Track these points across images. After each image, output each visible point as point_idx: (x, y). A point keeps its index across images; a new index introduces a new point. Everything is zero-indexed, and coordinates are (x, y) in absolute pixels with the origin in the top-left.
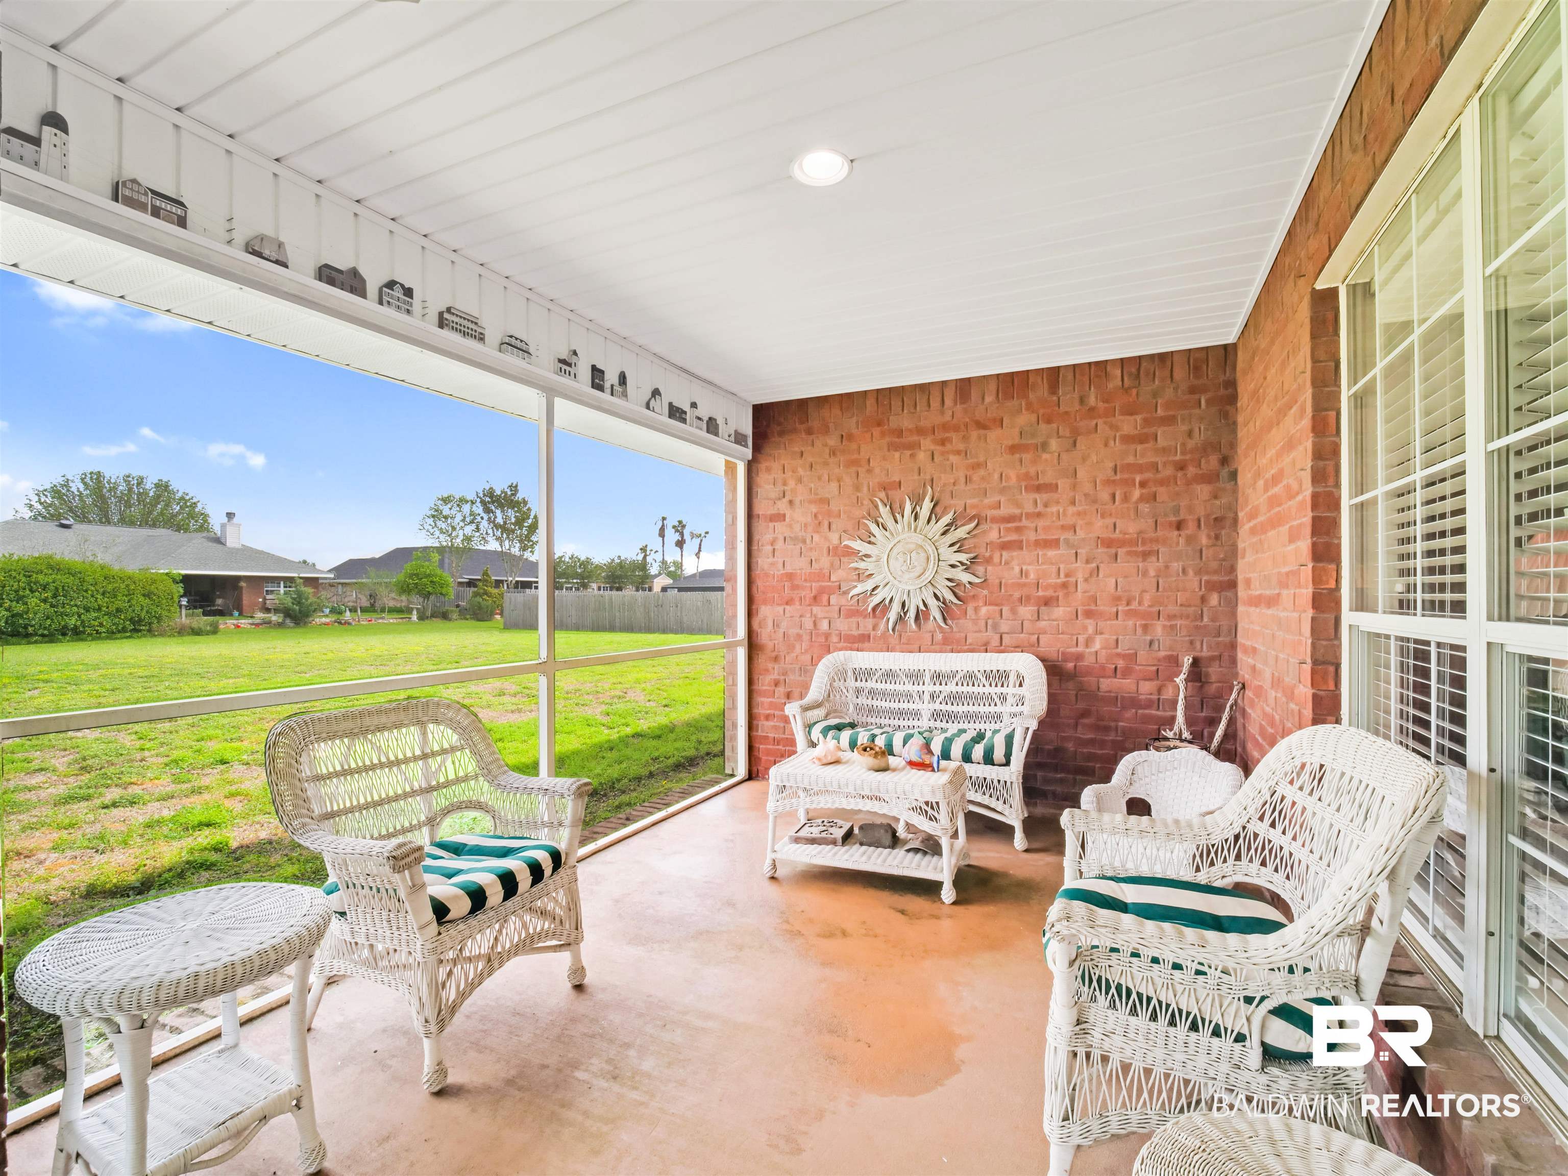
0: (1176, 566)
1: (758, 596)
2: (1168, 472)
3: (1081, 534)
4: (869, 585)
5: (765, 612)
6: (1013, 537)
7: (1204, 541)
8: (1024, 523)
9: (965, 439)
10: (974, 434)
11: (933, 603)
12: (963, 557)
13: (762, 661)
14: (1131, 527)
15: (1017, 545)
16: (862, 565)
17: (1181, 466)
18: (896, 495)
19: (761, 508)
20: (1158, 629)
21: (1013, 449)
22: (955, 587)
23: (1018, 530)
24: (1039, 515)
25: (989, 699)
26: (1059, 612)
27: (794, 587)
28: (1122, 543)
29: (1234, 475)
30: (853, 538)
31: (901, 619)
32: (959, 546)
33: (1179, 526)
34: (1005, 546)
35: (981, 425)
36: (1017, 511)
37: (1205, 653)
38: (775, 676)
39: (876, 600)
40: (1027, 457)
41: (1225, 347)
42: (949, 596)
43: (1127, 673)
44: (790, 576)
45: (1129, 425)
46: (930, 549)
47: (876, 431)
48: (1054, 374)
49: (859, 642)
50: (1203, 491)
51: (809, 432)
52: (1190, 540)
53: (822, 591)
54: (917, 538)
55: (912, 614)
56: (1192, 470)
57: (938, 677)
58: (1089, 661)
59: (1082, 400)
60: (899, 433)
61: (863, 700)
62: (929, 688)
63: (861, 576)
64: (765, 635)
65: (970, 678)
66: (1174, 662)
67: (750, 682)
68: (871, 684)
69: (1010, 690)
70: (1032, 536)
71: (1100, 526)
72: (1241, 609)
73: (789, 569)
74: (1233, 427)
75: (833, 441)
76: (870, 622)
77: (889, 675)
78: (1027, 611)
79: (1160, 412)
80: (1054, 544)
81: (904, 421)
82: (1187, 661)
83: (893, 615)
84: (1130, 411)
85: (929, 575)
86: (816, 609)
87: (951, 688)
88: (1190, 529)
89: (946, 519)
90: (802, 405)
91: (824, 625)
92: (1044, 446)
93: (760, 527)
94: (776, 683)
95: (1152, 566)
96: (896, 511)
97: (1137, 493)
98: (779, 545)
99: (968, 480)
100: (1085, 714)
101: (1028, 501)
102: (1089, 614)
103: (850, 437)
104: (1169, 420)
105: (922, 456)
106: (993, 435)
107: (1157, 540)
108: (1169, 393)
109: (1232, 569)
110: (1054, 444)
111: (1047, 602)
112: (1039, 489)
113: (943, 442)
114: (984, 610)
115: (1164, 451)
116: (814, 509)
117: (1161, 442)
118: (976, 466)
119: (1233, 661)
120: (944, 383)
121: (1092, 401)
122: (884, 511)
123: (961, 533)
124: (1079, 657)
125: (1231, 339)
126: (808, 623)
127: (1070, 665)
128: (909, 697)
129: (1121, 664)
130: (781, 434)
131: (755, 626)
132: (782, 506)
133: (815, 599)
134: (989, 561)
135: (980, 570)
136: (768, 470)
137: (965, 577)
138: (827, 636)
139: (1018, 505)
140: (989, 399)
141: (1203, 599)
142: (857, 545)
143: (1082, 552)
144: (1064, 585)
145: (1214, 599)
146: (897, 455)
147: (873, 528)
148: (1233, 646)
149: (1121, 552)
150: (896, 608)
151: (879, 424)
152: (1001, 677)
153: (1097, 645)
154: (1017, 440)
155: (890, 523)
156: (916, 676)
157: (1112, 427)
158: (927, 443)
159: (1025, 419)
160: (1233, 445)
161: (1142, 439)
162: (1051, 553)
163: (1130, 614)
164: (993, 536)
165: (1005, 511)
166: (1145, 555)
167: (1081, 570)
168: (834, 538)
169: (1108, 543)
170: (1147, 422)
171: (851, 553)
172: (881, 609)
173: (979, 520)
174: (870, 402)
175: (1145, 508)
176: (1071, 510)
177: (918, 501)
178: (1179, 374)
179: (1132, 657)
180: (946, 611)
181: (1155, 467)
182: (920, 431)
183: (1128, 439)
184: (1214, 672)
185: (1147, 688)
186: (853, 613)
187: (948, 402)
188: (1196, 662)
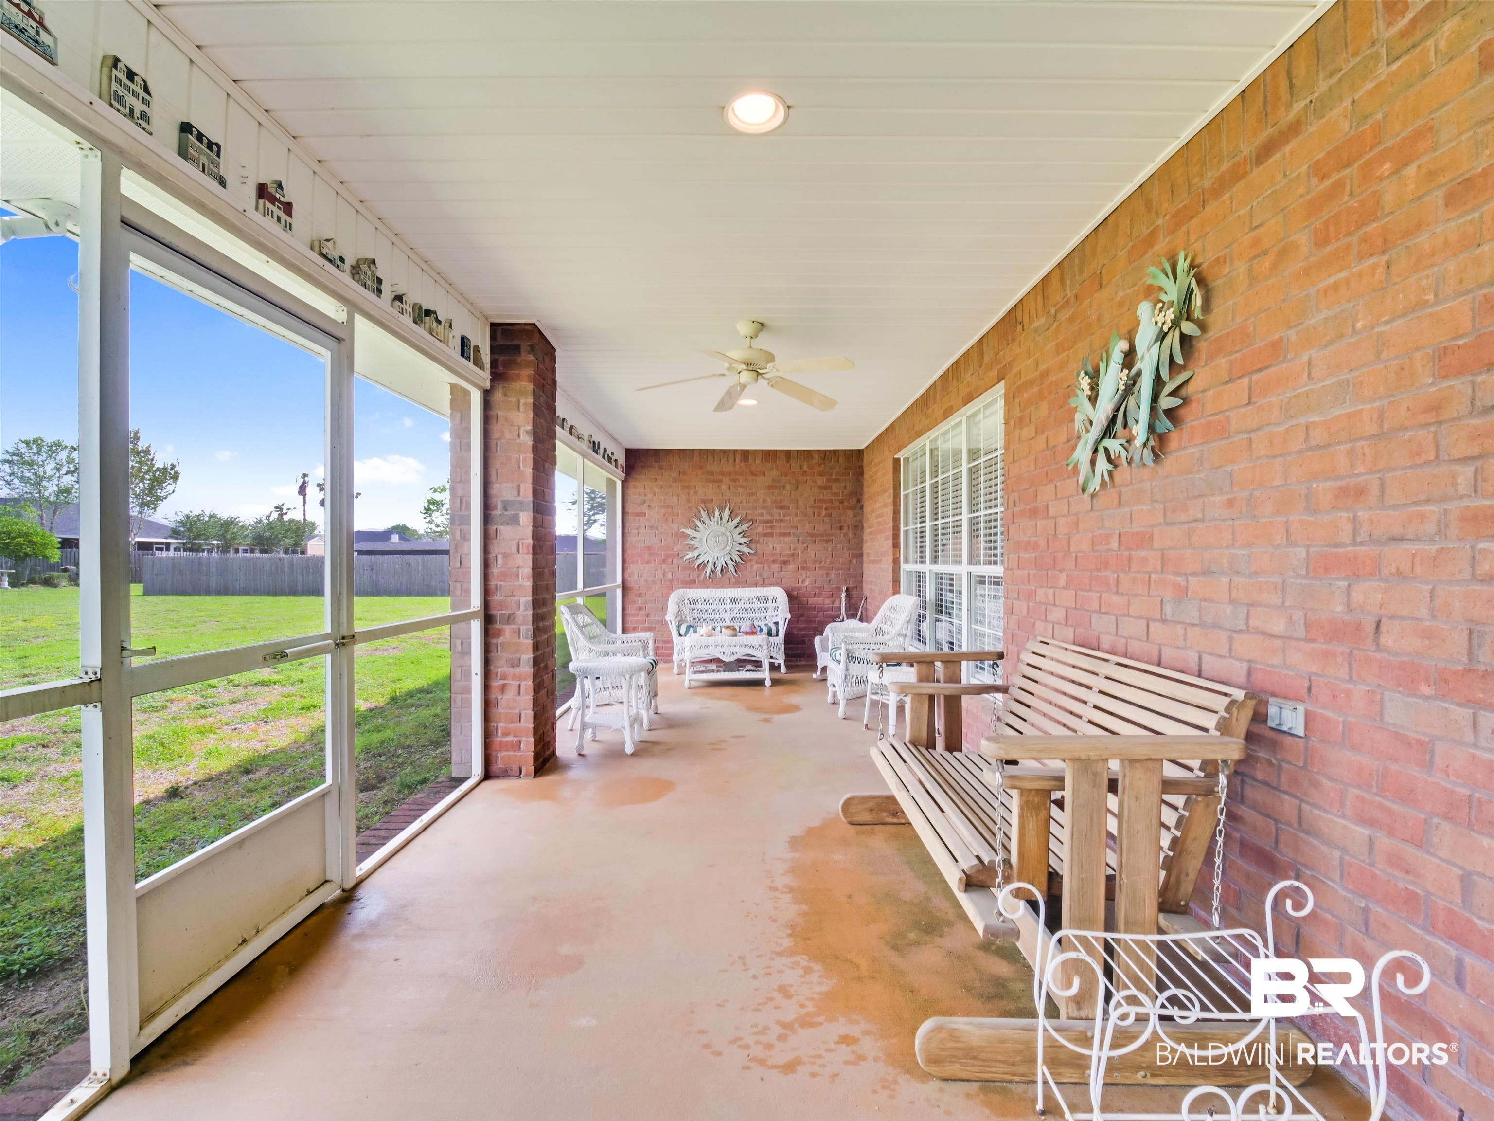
0: (840, 546)
1: (628, 559)
2: (837, 504)
3: (800, 531)
4: (696, 553)
5: (631, 568)
6: (769, 531)
7: (851, 535)
8: (775, 524)
9: (746, 480)
10: (750, 478)
11: (730, 563)
12: (746, 540)
13: (631, 596)
14: (821, 528)
15: (771, 535)
16: (692, 542)
17: (842, 502)
18: (709, 505)
19: (629, 509)
20: (833, 574)
21: (770, 487)
22: (742, 555)
23: (772, 527)
24: (781, 520)
25: (759, 610)
26: (791, 567)
27: (651, 554)
28: (818, 535)
29: (862, 507)
30: (686, 527)
31: (713, 571)
32: (743, 534)
33: (841, 528)
34: (765, 535)
35: (753, 474)
36: (771, 518)
37: (851, 585)
38: (640, 604)
39: (699, 561)
40: (776, 492)
41: (859, 450)
42: (739, 560)
43: (820, 595)
44: (649, 548)
45: (821, 481)
46: (729, 535)
47: (699, 471)
48: (788, 453)
49: (690, 584)
50: (850, 513)
51: (661, 468)
52: (845, 535)
53: (668, 556)
54: (722, 529)
55: (719, 569)
56: (846, 504)
57: (734, 601)
58: (803, 591)
59: (801, 467)
60: (712, 474)
61: (695, 615)
62: (729, 606)
63: (692, 548)
64: (632, 582)
65: (750, 600)
66: (839, 589)
67: (624, 609)
68: (699, 606)
69: (770, 604)
70: (778, 531)
71: (808, 527)
72: (865, 565)
73: (648, 544)
74: (861, 486)
75: (674, 475)
76: (696, 573)
77: (708, 601)
78: (776, 567)
79: (833, 477)
80: (788, 534)
81: (714, 467)
82: (844, 589)
83: (708, 570)
84: (821, 474)
85: (728, 549)
86: (664, 566)
87: (741, 605)
88: (845, 530)
89: (737, 520)
90: (657, 452)
91: (670, 575)
92: (784, 487)
93: (630, 518)
94: (640, 609)
95: (830, 546)
96: (710, 515)
97: (824, 512)
98: (642, 530)
99: (748, 501)
100: (802, 615)
101: (776, 512)
102: (803, 568)
103: (685, 473)
104: (837, 480)
105: (724, 487)
106: (760, 479)
107: (831, 535)
108: (837, 469)
109: (861, 548)
110: (788, 486)
111: (785, 563)
112: (781, 508)
113: (735, 481)
114: (755, 567)
115: (836, 494)
116: (663, 511)
117: (834, 490)
118: (752, 494)
119: (862, 588)
120: (736, 450)
121: (805, 468)
122: (704, 514)
123: (744, 527)
124: (799, 589)
125: (862, 447)
126: (659, 574)
127: (795, 593)
128: (719, 611)
129: (817, 591)
130: (643, 467)
131: (627, 577)
132: (644, 508)
133: (664, 561)
134: (758, 542)
135: (753, 546)
136: (635, 487)
137: (746, 550)
138: (671, 581)
139: (771, 515)
140: (758, 461)
141: (850, 561)
142: (689, 531)
143: (801, 539)
144: (793, 555)
145: (854, 561)
146: (711, 485)
147: (698, 523)
148: (862, 582)
149: (817, 539)
150: (710, 566)
151: (701, 467)
152: (765, 599)
153: (807, 583)
154: (771, 483)
155: (707, 521)
156: (722, 601)
157: (814, 482)
158: (726, 480)
159: (775, 473)
160: (862, 494)
161: (826, 488)
162: (787, 539)
163: (821, 568)
164: (760, 530)
165: (765, 518)
166: (827, 541)
167: (800, 548)
168: (675, 527)
169: (812, 535)
170: (828, 480)
171: (686, 536)
172: (703, 566)
173: (753, 520)
174: (696, 456)
175: (827, 520)
176: (796, 519)
177: (722, 510)
178: (841, 460)
179: (822, 588)
180: (737, 567)
181: (831, 501)
182: (723, 474)
183: (820, 487)
184: (854, 593)
185: (828, 602)
186: (685, 568)
187: (738, 461)
188: (847, 590)
